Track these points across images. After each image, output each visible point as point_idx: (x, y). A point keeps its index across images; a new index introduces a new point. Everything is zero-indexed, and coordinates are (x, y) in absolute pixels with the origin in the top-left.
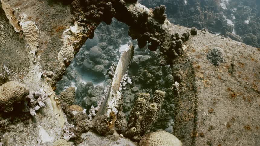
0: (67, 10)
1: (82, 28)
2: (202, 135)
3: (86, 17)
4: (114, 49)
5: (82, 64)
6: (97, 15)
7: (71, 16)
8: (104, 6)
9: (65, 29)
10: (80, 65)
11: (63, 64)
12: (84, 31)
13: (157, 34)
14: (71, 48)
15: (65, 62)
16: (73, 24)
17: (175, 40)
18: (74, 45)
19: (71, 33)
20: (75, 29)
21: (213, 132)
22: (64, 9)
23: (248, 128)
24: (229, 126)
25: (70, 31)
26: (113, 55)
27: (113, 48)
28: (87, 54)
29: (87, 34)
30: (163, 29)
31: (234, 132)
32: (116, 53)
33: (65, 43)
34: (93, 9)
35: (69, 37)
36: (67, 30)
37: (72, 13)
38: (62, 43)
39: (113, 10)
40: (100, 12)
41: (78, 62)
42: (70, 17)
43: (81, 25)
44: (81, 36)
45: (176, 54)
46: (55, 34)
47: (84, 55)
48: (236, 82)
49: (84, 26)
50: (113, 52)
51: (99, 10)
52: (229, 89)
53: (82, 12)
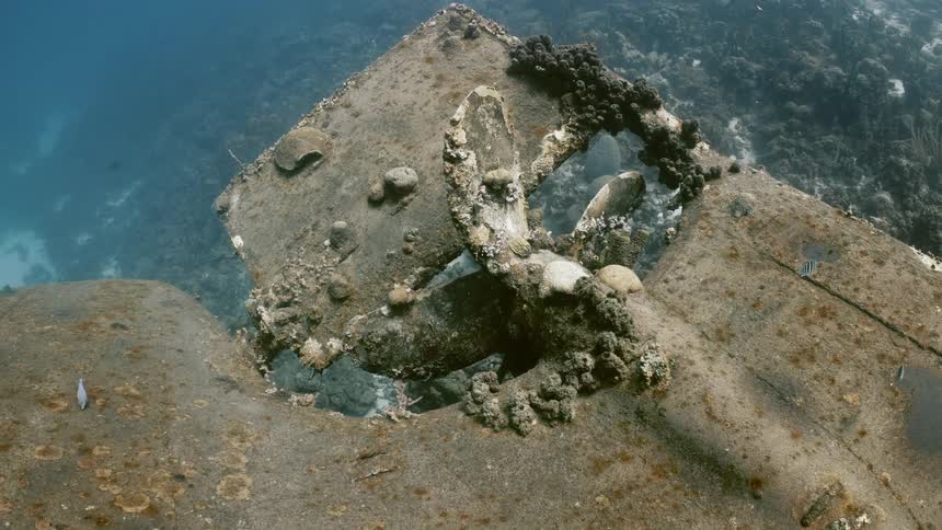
0: (554, 106)
1: (571, 135)
2: (666, 281)
3: (578, 121)
4: (657, 194)
5: (565, 213)
6: (595, 121)
7: (558, 115)
8: (607, 108)
9: (548, 132)
10: (558, 216)
11: (536, 178)
12: (572, 140)
13: (679, 162)
14: (551, 160)
15: (539, 175)
16: (559, 128)
17: (692, 174)
18: (555, 156)
19: (555, 140)
20: (560, 135)
21: (681, 282)
22: (549, 103)
23: (732, 294)
24: (705, 282)
25: (554, 136)
26: (649, 209)
27: (655, 191)
28: (582, 192)
29: (576, 145)
30: (691, 156)
31: (707, 290)
32: (659, 205)
33: (545, 152)
34: (591, 112)
35: (551, 144)
36: (550, 135)
37: (561, 111)
38: (541, 150)
39: (619, 116)
40: (600, 117)
41: (556, 206)
42: (558, 117)
43: (570, 131)
44: (567, 145)
45: (691, 195)
46: (533, 137)
47: (576, 192)
48: (751, 243)
49: (574, 133)
50: (653, 202)
51: (598, 114)
52: (732, 248)
53: (574, 113)
